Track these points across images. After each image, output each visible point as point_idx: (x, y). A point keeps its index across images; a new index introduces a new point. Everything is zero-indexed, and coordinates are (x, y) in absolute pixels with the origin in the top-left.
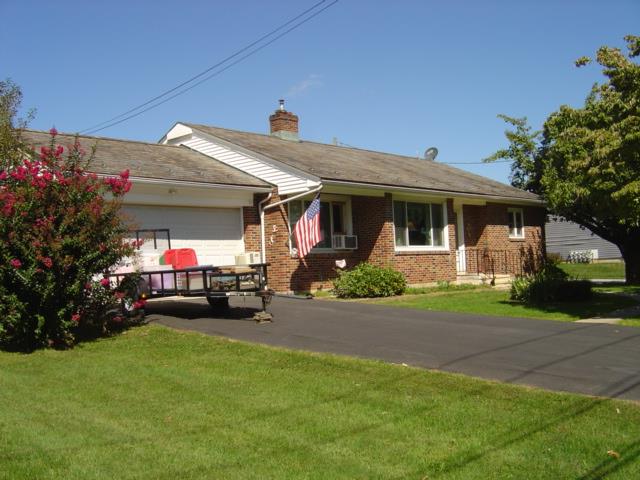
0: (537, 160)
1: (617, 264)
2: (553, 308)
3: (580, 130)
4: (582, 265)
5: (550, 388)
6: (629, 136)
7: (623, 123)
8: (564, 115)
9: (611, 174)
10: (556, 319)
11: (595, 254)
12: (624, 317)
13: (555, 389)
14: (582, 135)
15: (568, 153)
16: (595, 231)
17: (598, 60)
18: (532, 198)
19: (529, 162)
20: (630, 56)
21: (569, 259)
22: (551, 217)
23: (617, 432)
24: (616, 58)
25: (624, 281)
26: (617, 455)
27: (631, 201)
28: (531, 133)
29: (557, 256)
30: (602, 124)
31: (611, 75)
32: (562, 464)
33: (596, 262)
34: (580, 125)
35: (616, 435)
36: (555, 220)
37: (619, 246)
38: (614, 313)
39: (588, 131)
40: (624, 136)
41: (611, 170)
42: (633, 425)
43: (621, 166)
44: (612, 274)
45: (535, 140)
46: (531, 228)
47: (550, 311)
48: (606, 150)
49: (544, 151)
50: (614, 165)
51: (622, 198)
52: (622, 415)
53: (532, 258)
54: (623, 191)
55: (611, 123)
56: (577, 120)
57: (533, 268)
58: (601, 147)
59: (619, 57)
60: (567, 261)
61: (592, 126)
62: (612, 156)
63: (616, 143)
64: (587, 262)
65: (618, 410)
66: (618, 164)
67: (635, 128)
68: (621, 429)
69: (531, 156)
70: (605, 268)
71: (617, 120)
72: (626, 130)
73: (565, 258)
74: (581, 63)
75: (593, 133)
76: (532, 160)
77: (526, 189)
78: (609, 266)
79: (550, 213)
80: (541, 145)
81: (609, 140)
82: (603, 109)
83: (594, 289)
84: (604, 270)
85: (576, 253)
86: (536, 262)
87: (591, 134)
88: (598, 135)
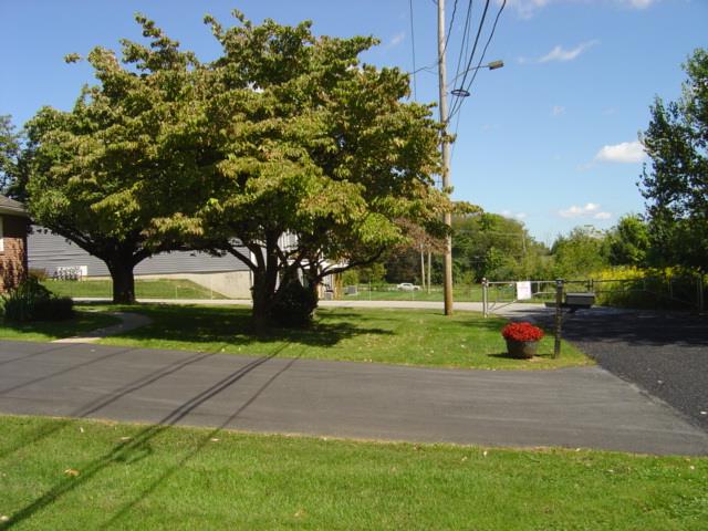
0: (22, 163)
1: (107, 281)
2: (29, 327)
3: (63, 134)
4: (69, 283)
5: (13, 413)
6: (113, 146)
7: (108, 131)
8: (48, 116)
9: (92, 184)
10: (29, 340)
11: (84, 270)
12: (103, 336)
13: (18, 413)
14: (65, 140)
15: (56, 158)
16: (82, 245)
17: (89, 60)
18: (14, 205)
19: (12, 164)
20: (123, 60)
21: (55, 276)
22: (35, 228)
23: (78, 451)
24: (109, 61)
25: (112, 299)
26: (76, 473)
27: (112, 213)
28: (15, 132)
29: (42, 272)
30: (87, 130)
31: (103, 77)
32: (17, 488)
33: (84, 279)
34: (64, 129)
35: (77, 454)
36: (40, 231)
37: (107, 262)
38: (94, 332)
39: (72, 136)
40: (106, 145)
41: (93, 180)
42: (95, 443)
43: (103, 176)
44: (102, 292)
45: (20, 140)
46: (11, 239)
47: (25, 331)
48: (89, 158)
49: (28, 154)
50: (96, 174)
51: (102, 210)
52: (85, 434)
53: (11, 273)
54: (103, 203)
55: (96, 130)
56: (61, 123)
57: (12, 285)
58: (84, 155)
59: (112, 60)
60: (53, 278)
61: (76, 131)
62: (95, 166)
63: (100, 151)
64: (76, 279)
65: (82, 430)
66: (100, 174)
67: (120, 138)
68: (84, 447)
69: (15, 158)
70: (94, 286)
71: (103, 127)
72: (111, 138)
73: (52, 275)
74: (71, 60)
75: (77, 139)
76: (16, 163)
77: (7, 195)
78: (98, 284)
79: (34, 223)
80: (27, 148)
81: (93, 148)
82: (89, 114)
83: (76, 308)
84: (92, 288)
85: (64, 269)
86: (16, 278)
87: (74, 139)
88: (82, 141)
